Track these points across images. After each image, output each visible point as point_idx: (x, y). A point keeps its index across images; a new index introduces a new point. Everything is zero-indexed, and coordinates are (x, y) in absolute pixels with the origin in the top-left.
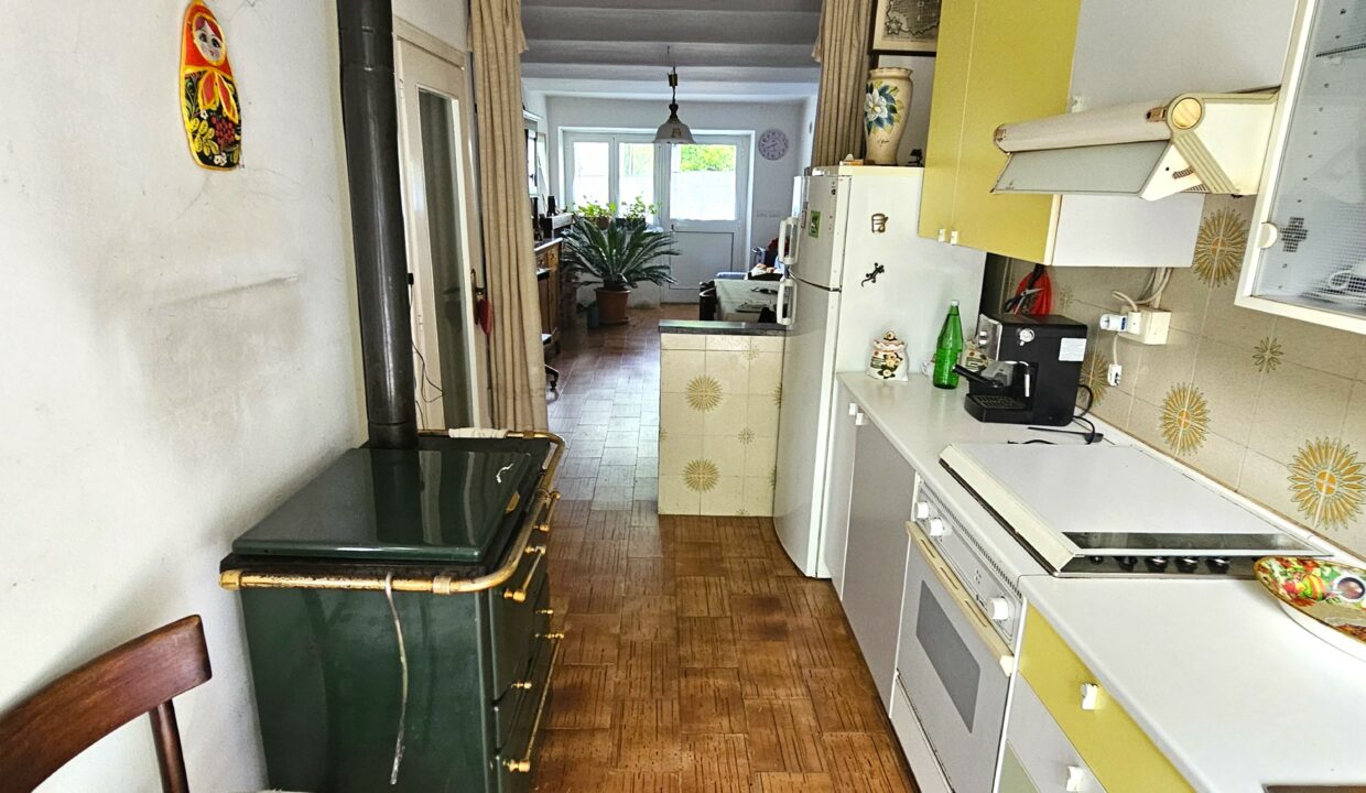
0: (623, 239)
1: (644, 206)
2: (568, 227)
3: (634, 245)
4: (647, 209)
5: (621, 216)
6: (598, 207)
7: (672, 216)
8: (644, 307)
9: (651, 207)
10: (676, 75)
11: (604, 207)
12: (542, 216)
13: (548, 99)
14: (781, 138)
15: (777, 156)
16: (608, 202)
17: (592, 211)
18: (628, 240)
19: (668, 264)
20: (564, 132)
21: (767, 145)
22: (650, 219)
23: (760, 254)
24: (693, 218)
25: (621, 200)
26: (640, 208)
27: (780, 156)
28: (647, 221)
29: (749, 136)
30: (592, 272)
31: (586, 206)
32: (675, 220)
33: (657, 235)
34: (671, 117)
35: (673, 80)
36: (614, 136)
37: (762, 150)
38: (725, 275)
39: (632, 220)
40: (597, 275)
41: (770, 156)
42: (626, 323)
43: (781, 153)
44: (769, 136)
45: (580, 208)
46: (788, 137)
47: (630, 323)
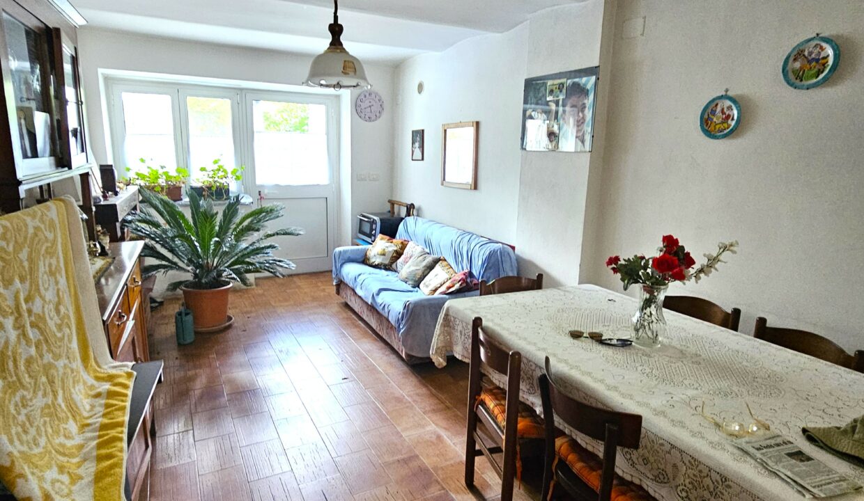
1: (225, 171)
4: (230, 175)
5: (197, 184)
6: (164, 173)
7: (258, 182)
8: (235, 289)
9: (234, 172)
11: (173, 173)
12: (96, 198)
14: (378, 98)
15: (373, 118)
16: (176, 165)
17: (156, 178)
21: (363, 105)
22: (234, 186)
23: (374, 222)
24: (283, 183)
25: (193, 163)
26: (221, 174)
27: (377, 117)
28: (230, 188)
30: (180, 268)
31: (145, 172)
32: (262, 186)
34: (331, 44)
36: (178, 87)
37: (359, 111)
38: (345, 252)
39: (214, 189)
40: (188, 271)
41: (367, 117)
42: (230, 327)
43: (378, 115)
44: (365, 96)
45: (137, 174)
46: (384, 98)
47: (236, 324)
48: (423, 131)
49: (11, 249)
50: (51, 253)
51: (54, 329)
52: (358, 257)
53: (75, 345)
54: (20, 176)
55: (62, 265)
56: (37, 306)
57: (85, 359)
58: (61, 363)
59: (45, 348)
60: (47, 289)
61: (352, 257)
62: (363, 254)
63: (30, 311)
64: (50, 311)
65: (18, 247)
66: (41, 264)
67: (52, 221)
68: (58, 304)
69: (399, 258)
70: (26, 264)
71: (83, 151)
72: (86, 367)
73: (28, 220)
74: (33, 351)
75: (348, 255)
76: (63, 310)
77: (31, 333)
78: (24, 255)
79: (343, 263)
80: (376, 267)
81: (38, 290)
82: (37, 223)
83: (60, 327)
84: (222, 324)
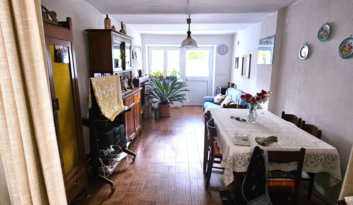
0: (168, 84)
1: (176, 72)
2: (148, 81)
3: (173, 87)
4: (177, 73)
5: (168, 76)
6: (160, 73)
7: (186, 76)
8: (176, 108)
9: (179, 72)
10: (190, 19)
11: (162, 72)
13: (142, 35)
14: (226, 47)
15: (224, 54)
16: (163, 71)
17: (158, 74)
18: (170, 85)
19: (185, 94)
20: (148, 47)
22: (178, 77)
23: (219, 89)
24: (193, 76)
25: (168, 70)
26: (175, 73)
27: (225, 54)
28: (177, 77)
29: (213, 47)
31: (156, 72)
32: (187, 77)
33: (180, 83)
34: (188, 37)
35: (189, 21)
36: (166, 48)
37: (219, 51)
38: (206, 98)
39: (172, 77)
40: (159, 99)
41: (222, 54)
42: (169, 116)
43: (226, 53)
44: (221, 47)
45: (153, 73)
46: (228, 47)
47: (171, 116)
48: (238, 58)
49: (106, 81)
50: (113, 83)
51: (112, 95)
52: (211, 100)
53: (116, 99)
54: (113, 71)
55: (115, 85)
56: (109, 90)
57: (118, 103)
58: (113, 101)
59: (110, 97)
60: (112, 88)
61: (209, 100)
62: (212, 99)
63: (108, 91)
64: (112, 92)
65: (107, 81)
66: (111, 84)
67: (114, 78)
68: (114, 91)
69: (223, 101)
70: (108, 84)
71: (131, 66)
72: (118, 104)
73: (110, 77)
74: (108, 96)
75: (207, 99)
76: (114, 92)
77: (108, 94)
78: (108, 82)
79: (205, 102)
80: (216, 103)
81: (110, 88)
82: (111, 78)
83: (113, 95)
84: (167, 115)
